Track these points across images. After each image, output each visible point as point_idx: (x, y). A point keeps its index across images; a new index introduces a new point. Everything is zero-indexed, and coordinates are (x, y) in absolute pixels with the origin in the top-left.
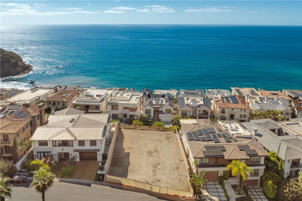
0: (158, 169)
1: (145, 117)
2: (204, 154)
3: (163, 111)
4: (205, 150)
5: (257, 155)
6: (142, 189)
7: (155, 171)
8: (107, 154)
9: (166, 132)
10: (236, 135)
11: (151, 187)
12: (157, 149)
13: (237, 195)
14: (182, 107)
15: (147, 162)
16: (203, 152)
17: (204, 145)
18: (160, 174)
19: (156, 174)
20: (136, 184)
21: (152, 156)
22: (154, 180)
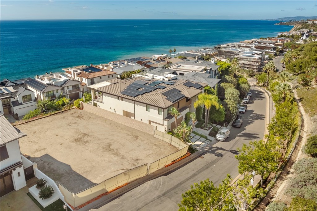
0: (117, 150)
2: (170, 101)
3: (17, 101)
4: (167, 97)
5: (202, 86)
6: (136, 180)
7: (117, 154)
8: (32, 166)
9: (66, 112)
10: (167, 79)
11: (148, 168)
12: (82, 132)
13: (208, 130)
14: (44, 89)
15: (90, 151)
16: (167, 99)
17: (160, 94)
18: (126, 153)
19: (123, 156)
20: (127, 177)
21: (87, 142)
22: (131, 163)
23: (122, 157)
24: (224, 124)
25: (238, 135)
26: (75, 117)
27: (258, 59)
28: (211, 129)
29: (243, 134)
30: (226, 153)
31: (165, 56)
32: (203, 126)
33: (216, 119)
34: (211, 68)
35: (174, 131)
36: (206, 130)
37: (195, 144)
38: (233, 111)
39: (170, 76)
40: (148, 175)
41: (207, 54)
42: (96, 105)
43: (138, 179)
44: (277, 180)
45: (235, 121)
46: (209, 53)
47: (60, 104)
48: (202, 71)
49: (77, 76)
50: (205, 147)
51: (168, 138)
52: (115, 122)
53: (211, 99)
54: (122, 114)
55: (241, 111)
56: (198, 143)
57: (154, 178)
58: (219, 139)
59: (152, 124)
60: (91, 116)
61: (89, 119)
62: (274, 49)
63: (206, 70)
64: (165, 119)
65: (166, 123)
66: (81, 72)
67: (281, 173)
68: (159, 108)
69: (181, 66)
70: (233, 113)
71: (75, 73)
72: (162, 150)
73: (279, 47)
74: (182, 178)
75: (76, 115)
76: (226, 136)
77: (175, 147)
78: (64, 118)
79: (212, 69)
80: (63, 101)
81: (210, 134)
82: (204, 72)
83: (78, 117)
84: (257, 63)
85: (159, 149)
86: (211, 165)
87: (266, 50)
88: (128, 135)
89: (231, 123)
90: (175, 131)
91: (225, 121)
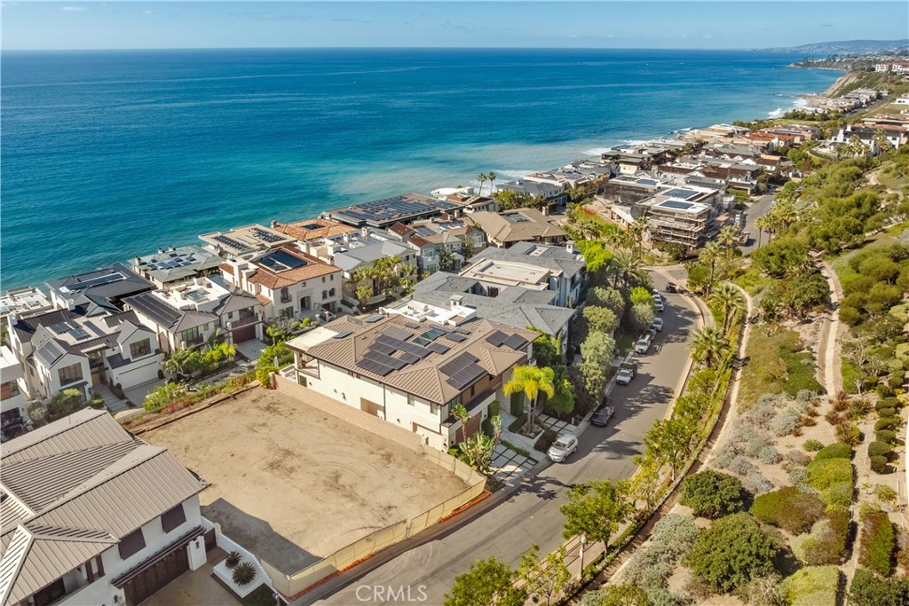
0: (351, 487)
1: (73, 396)
2: (455, 387)
3: (120, 354)
4: (448, 378)
5: (527, 341)
6: (387, 548)
7: (351, 495)
8: (214, 530)
9: (242, 397)
10: (453, 323)
11: (409, 526)
12: (281, 446)
13: (533, 438)
14: (178, 323)
15: (301, 490)
16: (449, 382)
17: (435, 369)
18: (369, 493)
19: (364, 500)
20: (372, 544)
21: (292, 470)
22: (377, 514)
23: (361, 501)
24: (573, 419)
25: (600, 446)
26: (261, 409)
27: (700, 216)
28: (541, 434)
29: (609, 443)
30: (559, 491)
31: (466, 192)
32: (524, 428)
33: (556, 408)
34: (562, 273)
35: (461, 447)
36: (530, 437)
37: (502, 470)
38: (594, 389)
39: (462, 313)
40: (408, 539)
41: (580, 183)
42: (303, 382)
43: (390, 546)
44: (622, 550)
45: (597, 411)
46: (585, 179)
47: (215, 358)
48: (538, 284)
49: (247, 280)
50: (521, 479)
51: (449, 462)
52: (346, 422)
53: (537, 380)
54: (358, 406)
55: (620, 381)
56: (509, 468)
57: (417, 544)
58: (553, 457)
59: (420, 431)
60: (294, 409)
61: (291, 414)
62: (755, 174)
63: (548, 278)
64: (445, 422)
65: (445, 430)
66: (257, 269)
67: (632, 540)
68: (434, 405)
69: (493, 264)
70: (593, 396)
71: (244, 272)
72: (436, 486)
73: (769, 168)
74: (468, 544)
75: (263, 403)
76: (568, 450)
77: (462, 480)
78: (238, 411)
79: (565, 276)
80: (221, 351)
81: (537, 447)
82: (544, 285)
83: (268, 408)
84: (696, 226)
85: (431, 484)
86: (525, 518)
87: (731, 178)
88: (372, 453)
89: (589, 415)
90: (463, 446)
91: (573, 414)
